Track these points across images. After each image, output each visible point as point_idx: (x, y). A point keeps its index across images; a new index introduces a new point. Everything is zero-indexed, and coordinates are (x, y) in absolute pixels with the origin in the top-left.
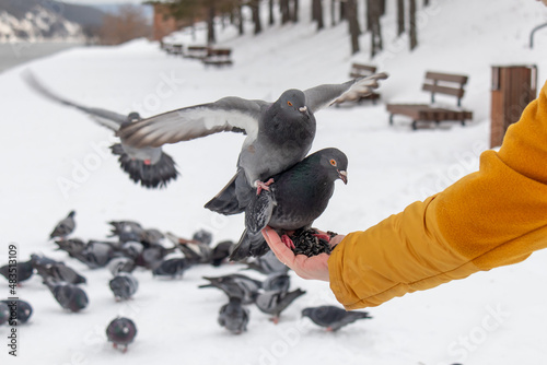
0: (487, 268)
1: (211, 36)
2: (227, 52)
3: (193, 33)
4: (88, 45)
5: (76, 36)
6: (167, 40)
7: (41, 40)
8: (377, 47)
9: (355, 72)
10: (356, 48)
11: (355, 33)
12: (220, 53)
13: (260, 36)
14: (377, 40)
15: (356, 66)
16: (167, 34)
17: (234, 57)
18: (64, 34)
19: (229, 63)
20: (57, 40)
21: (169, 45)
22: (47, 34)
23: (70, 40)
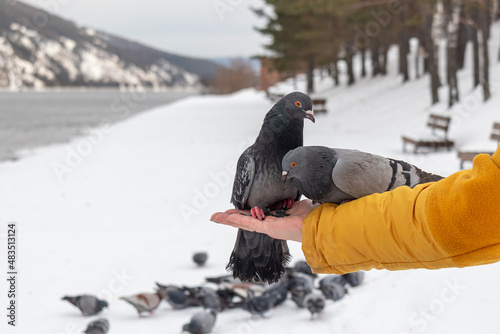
0: (461, 265)
1: (310, 86)
2: (322, 102)
3: (295, 84)
4: (203, 94)
5: (194, 85)
6: (273, 90)
7: (164, 90)
8: (454, 99)
9: (432, 121)
10: (435, 99)
11: (435, 85)
12: (317, 102)
13: (354, 88)
14: (454, 92)
15: (433, 116)
16: (272, 85)
17: (329, 106)
18: (184, 83)
19: (324, 111)
20: (178, 89)
21: (274, 95)
22: (169, 84)
23: (189, 89)
